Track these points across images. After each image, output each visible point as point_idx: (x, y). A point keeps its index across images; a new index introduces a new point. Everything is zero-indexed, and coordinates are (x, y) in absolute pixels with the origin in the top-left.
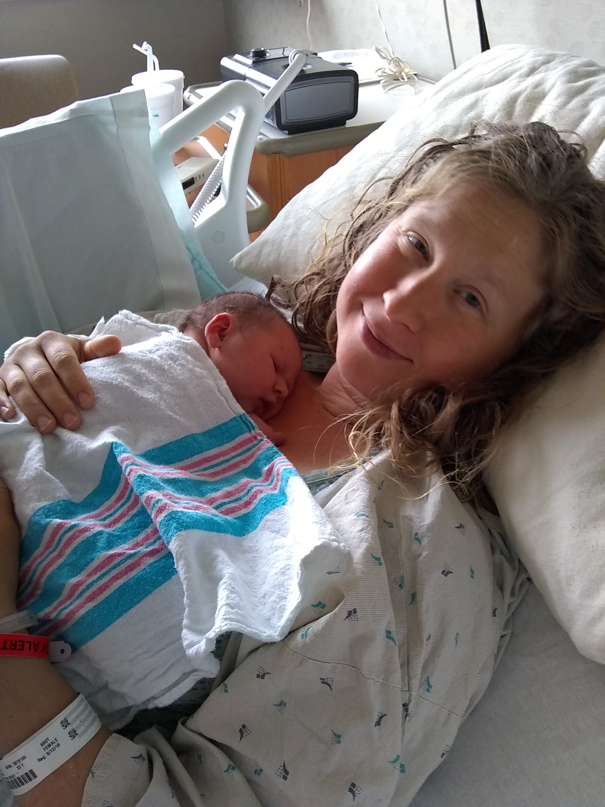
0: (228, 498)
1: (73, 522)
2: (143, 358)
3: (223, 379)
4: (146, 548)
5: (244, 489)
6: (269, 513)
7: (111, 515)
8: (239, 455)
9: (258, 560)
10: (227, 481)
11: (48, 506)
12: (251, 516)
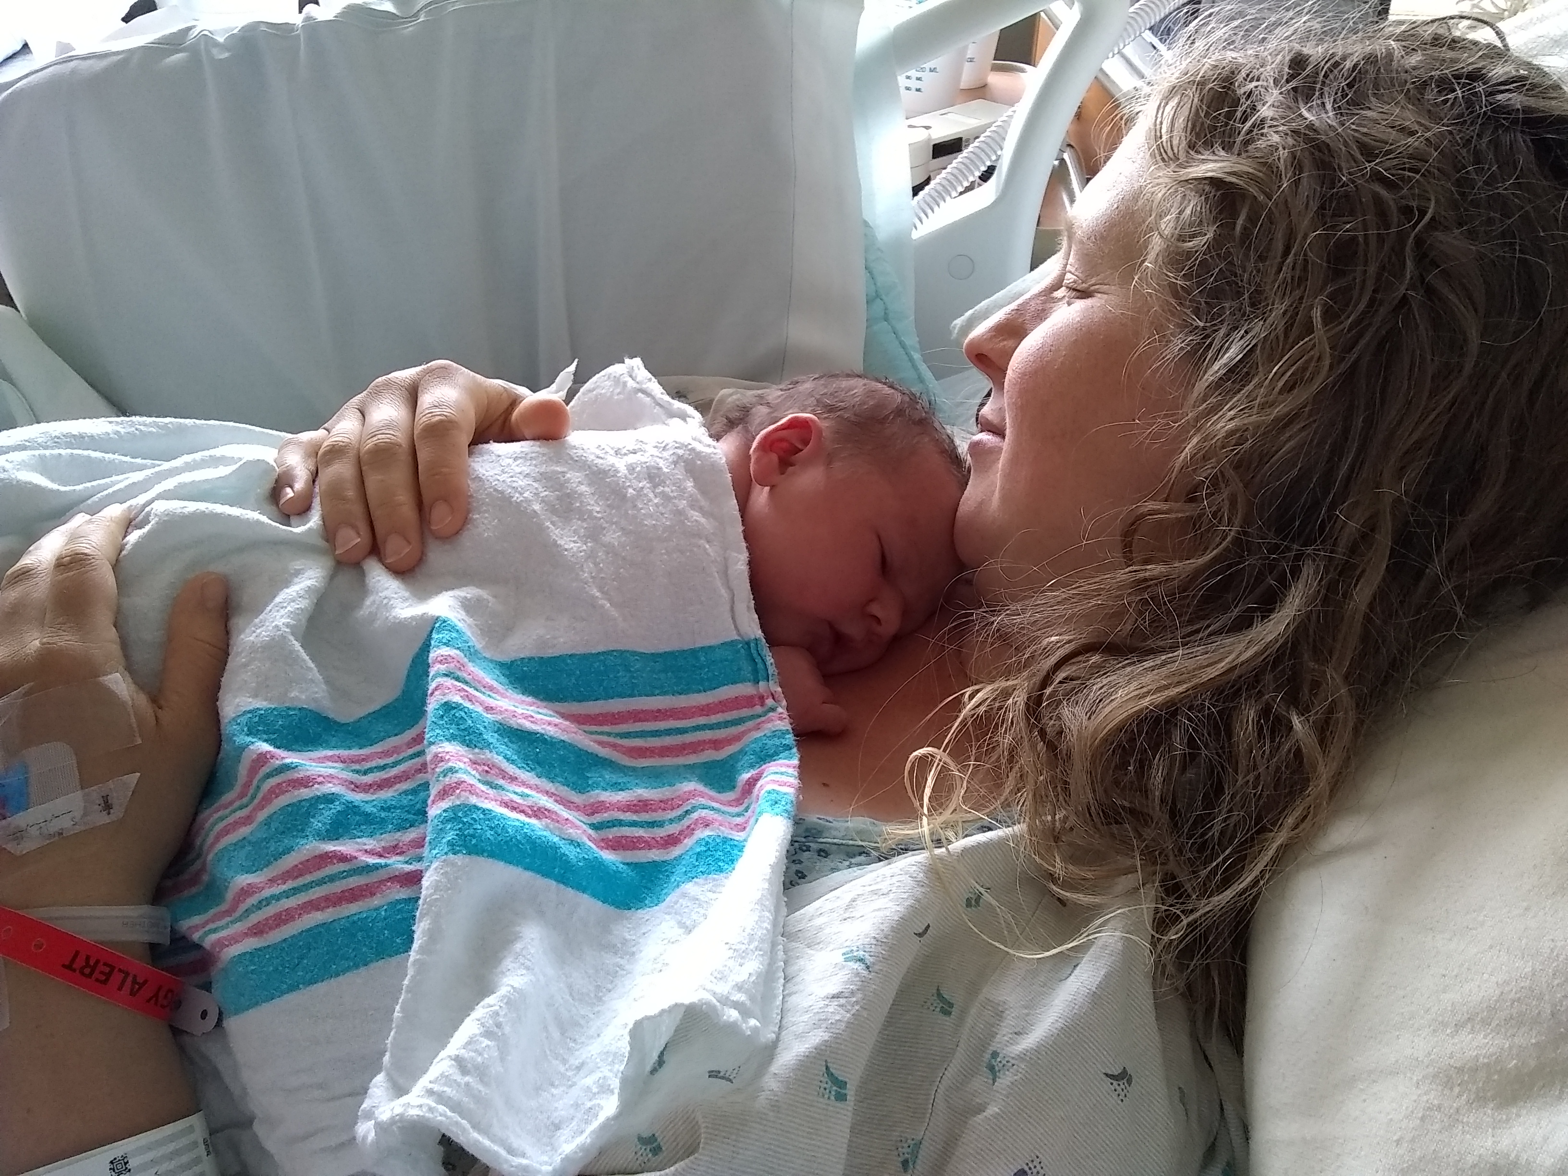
0: (636, 812)
1: (291, 758)
2: (597, 461)
3: (745, 550)
4: (406, 862)
5: (679, 806)
6: (695, 879)
7: (383, 768)
8: (711, 727)
9: (623, 976)
10: (656, 776)
11: (263, 712)
12: (666, 871)
